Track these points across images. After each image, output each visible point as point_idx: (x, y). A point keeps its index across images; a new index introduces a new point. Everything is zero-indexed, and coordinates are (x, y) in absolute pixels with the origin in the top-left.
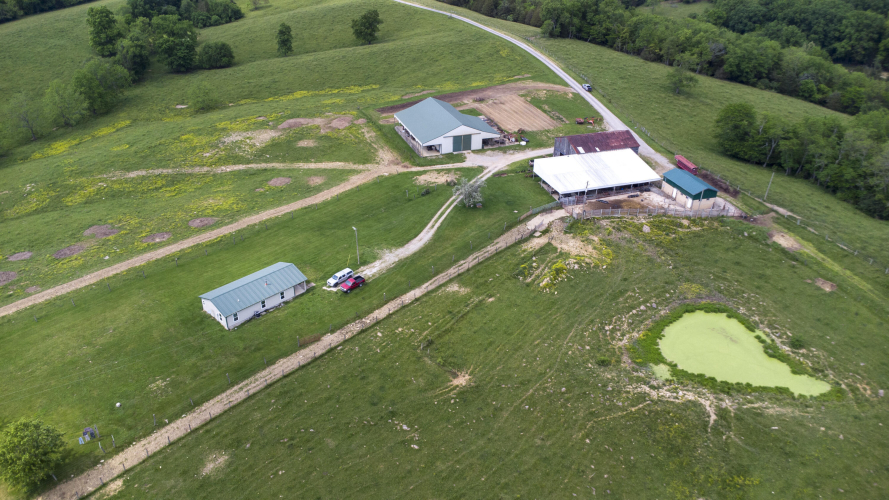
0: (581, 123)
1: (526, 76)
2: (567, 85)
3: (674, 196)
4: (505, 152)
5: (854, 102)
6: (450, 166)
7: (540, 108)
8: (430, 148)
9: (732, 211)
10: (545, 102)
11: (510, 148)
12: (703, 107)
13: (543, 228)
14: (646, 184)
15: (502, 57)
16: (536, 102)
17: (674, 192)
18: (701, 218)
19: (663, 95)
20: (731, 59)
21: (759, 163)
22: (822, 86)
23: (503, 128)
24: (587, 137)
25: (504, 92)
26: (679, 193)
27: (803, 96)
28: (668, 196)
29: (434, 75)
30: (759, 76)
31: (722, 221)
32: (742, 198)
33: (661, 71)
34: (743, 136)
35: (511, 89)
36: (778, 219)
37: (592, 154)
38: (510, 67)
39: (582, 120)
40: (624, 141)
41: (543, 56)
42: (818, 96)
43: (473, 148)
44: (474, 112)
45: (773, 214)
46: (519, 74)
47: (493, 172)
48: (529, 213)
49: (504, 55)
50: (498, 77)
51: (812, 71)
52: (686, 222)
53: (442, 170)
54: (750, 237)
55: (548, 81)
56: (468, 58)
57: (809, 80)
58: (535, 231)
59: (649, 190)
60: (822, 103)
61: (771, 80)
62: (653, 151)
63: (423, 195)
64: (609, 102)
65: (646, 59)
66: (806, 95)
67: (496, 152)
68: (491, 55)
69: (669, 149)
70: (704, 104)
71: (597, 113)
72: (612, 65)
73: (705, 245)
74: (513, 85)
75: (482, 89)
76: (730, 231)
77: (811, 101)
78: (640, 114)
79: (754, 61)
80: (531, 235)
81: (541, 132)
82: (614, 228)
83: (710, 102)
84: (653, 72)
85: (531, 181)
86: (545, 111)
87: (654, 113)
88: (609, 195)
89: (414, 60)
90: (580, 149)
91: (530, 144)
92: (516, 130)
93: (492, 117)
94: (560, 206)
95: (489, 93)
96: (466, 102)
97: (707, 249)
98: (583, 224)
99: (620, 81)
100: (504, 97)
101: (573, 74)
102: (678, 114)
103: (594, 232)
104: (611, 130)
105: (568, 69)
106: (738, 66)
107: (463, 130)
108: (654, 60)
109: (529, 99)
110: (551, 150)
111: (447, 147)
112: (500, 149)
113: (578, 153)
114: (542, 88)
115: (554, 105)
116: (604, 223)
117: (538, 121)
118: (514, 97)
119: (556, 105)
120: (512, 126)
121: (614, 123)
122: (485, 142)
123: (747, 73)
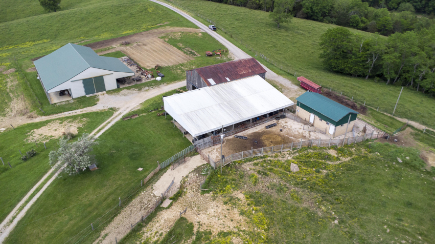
0: (210, 56)
1: (166, 23)
2: (197, 27)
3: (311, 121)
4: (140, 90)
5: (385, 27)
6: (79, 112)
7: (176, 46)
8: (62, 93)
9: (374, 132)
10: (181, 41)
11: (146, 85)
12: (299, 36)
13: (175, 190)
14: (281, 110)
15: (149, 13)
16: (173, 42)
17: (312, 117)
18: (346, 145)
19: (269, 30)
20: (307, 4)
21: (361, 76)
22: (363, 18)
23: (142, 65)
24: (216, 68)
25: (148, 36)
26: (317, 119)
27: (352, 26)
28: (306, 122)
29: (96, 28)
30: (324, 15)
31: (368, 147)
32: (372, 114)
33: (263, 15)
34: (345, 55)
35: (152, 34)
36: (416, 134)
37: (223, 85)
38: (155, 18)
39: (211, 53)
40: (251, 68)
41: (178, 10)
42: (362, 25)
43: (108, 88)
44: (118, 54)
45: (408, 129)
46: (160, 23)
47: (124, 113)
48: (156, 170)
49: (150, 11)
50: (144, 26)
51: (356, 9)
52: (333, 153)
53: (67, 118)
54: (406, 164)
55: (183, 26)
56: (124, 15)
57: (356, 15)
58: (163, 199)
59: (284, 117)
60: (365, 29)
61: (331, 17)
62: (275, 74)
63: (25, 159)
64: (230, 37)
65: (251, 8)
66: (355, 25)
67: (131, 91)
68: (141, 12)
69: (289, 71)
70: (299, 34)
71: (223, 46)
72: (228, 12)
73: (363, 181)
74: (155, 30)
75: (130, 36)
76: (381, 158)
77: (358, 29)
78: (256, 45)
79: (320, 5)
80: (158, 208)
81: (176, 66)
82: (259, 172)
83: (302, 32)
84: (258, 15)
85: (163, 121)
86: (180, 48)
87: (266, 43)
88: (246, 128)
89: (82, 19)
90: (211, 81)
91: (165, 78)
92: (154, 67)
93: (133, 57)
94: (195, 152)
95: (135, 38)
96: (114, 46)
97: (366, 186)
98: (224, 173)
99: (236, 22)
100: (146, 40)
101: (201, 20)
102: (284, 42)
103: (237, 187)
104: (236, 59)
105: (197, 17)
106: (311, 8)
107: (92, 72)
108: (256, 9)
109: (167, 40)
110: (183, 83)
111: (78, 91)
112: (135, 87)
113: (209, 85)
114: (177, 31)
115: (187, 42)
116: (247, 167)
117: (173, 57)
118: (155, 39)
119: (189, 43)
120: (149, 64)
121: (238, 54)
122: (120, 81)
123: (317, 13)
